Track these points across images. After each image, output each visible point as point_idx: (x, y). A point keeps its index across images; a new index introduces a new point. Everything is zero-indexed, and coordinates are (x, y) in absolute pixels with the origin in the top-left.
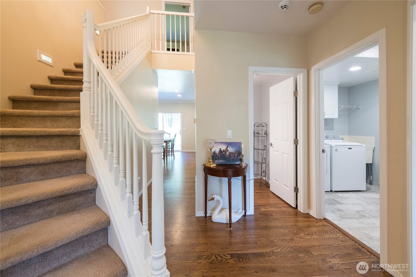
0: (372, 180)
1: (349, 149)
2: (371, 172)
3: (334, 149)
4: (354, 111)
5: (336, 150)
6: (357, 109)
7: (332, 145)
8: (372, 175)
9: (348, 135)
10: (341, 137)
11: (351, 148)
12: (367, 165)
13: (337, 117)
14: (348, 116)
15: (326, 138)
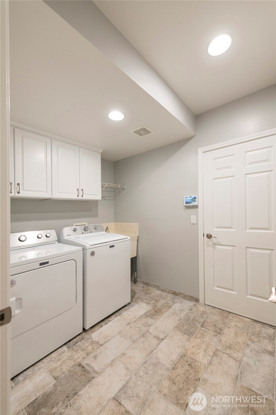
0: (136, 277)
1: (111, 247)
2: (135, 267)
3: (89, 252)
4: (120, 191)
5: (93, 254)
6: (123, 189)
7: (85, 246)
8: (136, 271)
9: (115, 222)
10: (104, 226)
11: (113, 246)
12: (132, 259)
13: (100, 198)
14: (113, 198)
15: (84, 232)
